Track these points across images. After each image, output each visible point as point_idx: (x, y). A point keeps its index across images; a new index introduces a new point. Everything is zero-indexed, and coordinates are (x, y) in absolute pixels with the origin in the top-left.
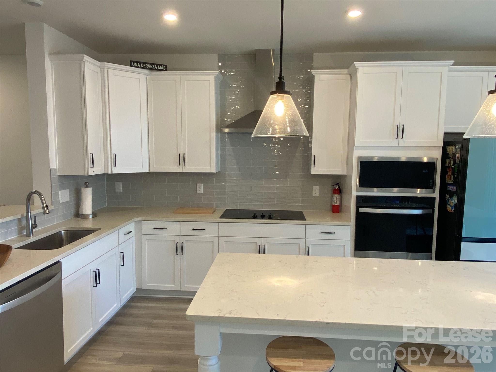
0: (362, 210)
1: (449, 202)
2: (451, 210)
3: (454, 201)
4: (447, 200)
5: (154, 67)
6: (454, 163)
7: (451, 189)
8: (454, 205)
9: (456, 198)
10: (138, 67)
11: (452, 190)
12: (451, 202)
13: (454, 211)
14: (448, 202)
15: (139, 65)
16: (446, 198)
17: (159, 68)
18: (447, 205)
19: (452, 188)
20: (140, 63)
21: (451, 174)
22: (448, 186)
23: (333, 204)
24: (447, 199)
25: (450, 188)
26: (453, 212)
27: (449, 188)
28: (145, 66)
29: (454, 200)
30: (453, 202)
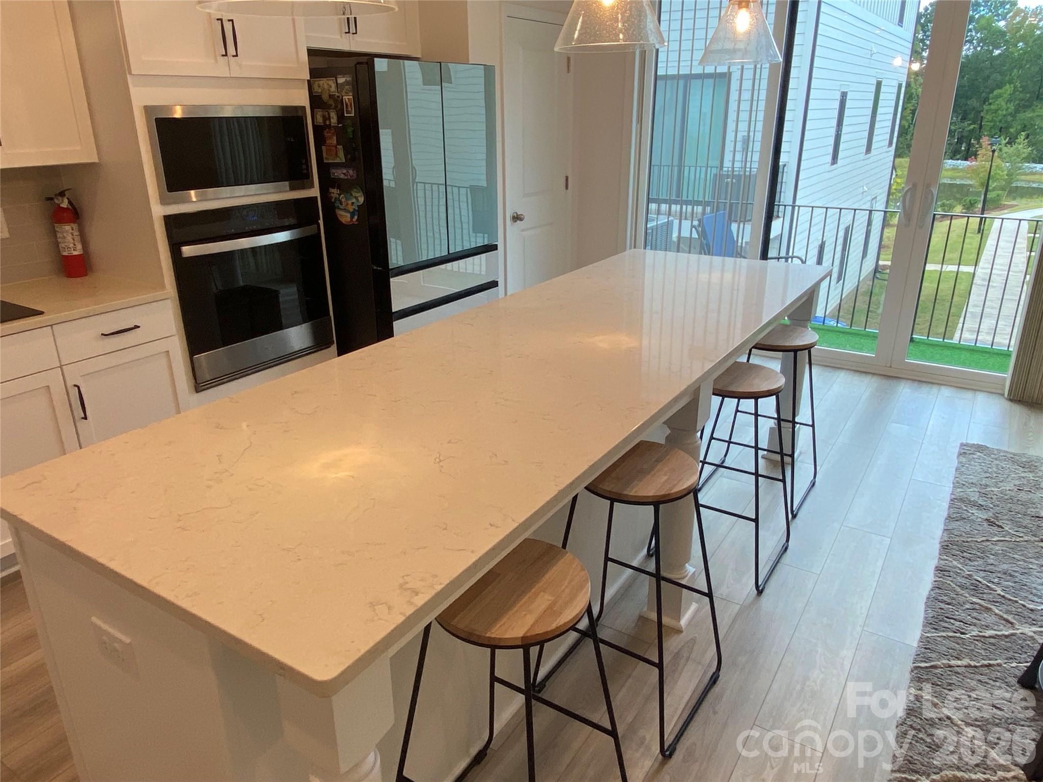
0: (188, 251)
1: (341, 204)
2: (349, 220)
3: (354, 200)
4: (333, 200)
6: (341, 117)
7: (342, 176)
8: (357, 209)
9: (359, 192)
11: (346, 178)
12: (347, 204)
13: (357, 220)
14: (337, 204)
16: (331, 197)
18: (337, 210)
19: (344, 172)
21: (335, 142)
22: (334, 171)
23: (65, 254)
24: (336, 198)
25: (339, 174)
26: (357, 223)
27: (336, 174)
29: (356, 198)
30: (353, 203)
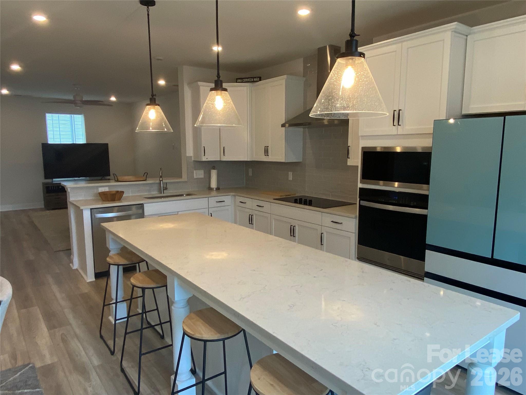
5: (251, 80)
10: (241, 82)
15: (241, 81)
17: (255, 80)
20: (242, 79)
28: (245, 81)
